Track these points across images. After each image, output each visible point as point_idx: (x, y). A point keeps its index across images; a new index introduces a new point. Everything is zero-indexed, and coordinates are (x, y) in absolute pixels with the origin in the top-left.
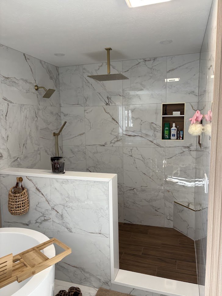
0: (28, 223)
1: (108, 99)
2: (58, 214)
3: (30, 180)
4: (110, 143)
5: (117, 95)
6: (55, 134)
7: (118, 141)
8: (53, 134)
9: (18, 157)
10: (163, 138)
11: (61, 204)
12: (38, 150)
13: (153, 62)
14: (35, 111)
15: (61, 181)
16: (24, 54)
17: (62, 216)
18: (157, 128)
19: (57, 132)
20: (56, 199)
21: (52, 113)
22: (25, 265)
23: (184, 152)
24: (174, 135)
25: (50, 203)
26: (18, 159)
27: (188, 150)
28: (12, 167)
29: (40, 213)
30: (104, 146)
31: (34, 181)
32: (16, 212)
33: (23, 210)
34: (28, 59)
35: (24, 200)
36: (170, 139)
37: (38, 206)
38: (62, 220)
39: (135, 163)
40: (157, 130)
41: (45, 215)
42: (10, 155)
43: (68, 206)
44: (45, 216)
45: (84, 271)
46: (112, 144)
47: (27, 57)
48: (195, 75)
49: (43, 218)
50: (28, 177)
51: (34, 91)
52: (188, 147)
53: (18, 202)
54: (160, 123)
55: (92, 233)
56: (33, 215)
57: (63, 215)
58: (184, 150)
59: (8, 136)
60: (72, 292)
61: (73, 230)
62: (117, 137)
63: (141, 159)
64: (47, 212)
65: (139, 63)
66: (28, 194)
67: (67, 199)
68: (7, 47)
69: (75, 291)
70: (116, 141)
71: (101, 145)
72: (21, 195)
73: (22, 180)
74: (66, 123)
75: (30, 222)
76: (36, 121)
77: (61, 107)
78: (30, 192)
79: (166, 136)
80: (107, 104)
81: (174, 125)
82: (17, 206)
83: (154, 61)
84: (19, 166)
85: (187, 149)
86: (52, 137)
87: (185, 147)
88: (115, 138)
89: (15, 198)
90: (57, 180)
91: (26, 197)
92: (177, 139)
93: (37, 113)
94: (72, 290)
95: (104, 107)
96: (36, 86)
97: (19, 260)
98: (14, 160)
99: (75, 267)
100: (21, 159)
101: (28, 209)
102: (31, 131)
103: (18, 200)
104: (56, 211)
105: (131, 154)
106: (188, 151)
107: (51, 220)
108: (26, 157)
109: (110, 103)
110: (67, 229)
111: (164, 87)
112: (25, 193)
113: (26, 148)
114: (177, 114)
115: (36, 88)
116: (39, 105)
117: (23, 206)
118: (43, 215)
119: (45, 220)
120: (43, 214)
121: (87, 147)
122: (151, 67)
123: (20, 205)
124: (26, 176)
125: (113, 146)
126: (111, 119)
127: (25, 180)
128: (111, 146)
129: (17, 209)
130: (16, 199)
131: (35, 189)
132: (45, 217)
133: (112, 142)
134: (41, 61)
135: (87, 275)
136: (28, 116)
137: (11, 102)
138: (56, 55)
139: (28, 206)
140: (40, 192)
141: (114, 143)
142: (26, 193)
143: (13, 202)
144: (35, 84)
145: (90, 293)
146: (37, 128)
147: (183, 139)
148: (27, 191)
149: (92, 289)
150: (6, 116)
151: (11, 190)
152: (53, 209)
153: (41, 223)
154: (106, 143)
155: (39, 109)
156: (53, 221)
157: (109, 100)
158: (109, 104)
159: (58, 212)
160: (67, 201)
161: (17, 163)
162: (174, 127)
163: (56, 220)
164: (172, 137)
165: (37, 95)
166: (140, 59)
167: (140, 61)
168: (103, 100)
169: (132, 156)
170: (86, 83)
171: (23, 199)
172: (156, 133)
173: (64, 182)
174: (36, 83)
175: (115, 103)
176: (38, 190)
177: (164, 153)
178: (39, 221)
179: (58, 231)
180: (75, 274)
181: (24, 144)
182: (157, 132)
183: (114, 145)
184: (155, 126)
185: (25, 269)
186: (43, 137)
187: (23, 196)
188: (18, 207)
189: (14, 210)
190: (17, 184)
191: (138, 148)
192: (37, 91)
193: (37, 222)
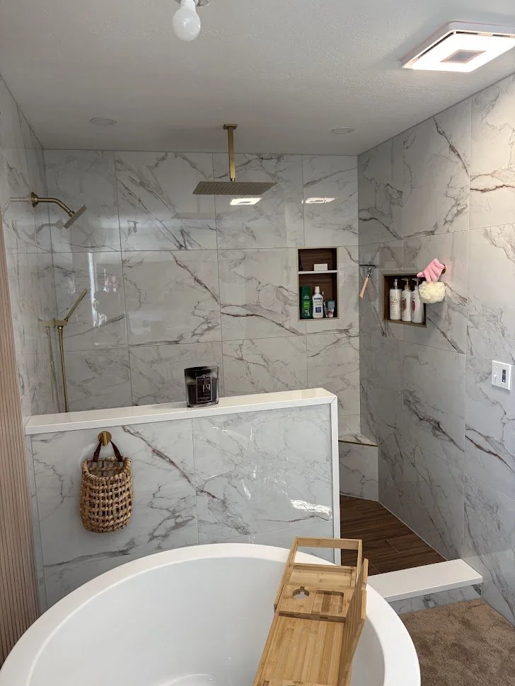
0: (124, 549)
1: (183, 235)
2: (215, 500)
3: (136, 434)
4: (192, 334)
5: (205, 228)
6: (56, 323)
7: (209, 329)
10: (302, 317)
11: (221, 476)
13: (277, 163)
15: (221, 420)
17: (224, 502)
18: (290, 298)
20: (209, 465)
23: (339, 340)
24: (318, 310)
25: (192, 478)
27: (346, 336)
29: (164, 511)
30: (176, 342)
31: (146, 435)
32: (118, 521)
36: (311, 317)
37: (157, 495)
38: (224, 511)
39: (249, 374)
40: (290, 302)
41: (179, 512)
43: (240, 476)
44: (177, 514)
46: (196, 338)
48: (351, 195)
49: (171, 523)
50: (128, 428)
52: (346, 331)
54: (294, 286)
55: (294, 521)
56: (143, 523)
57: (226, 499)
58: (339, 336)
62: (207, 320)
63: (262, 363)
64: (183, 505)
65: (249, 161)
67: (238, 460)
70: (206, 330)
71: (170, 343)
73: (109, 438)
74: (87, 291)
75: (131, 543)
79: (306, 311)
80: (181, 246)
81: (317, 289)
83: (279, 161)
85: (344, 335)
87: (341, 331)
88: (203, 323)
90: (211, 419)
92: (324, 317)
95: (174, 253)
103: (120, 490)
104: (209, 493)
105: (240, 355)
106: (345, 339)
107: (195, 520)
109: (187, 243)
110: (237, 528)
111: (300, 214)
114: (321, 268)
118: (174, 515)
119: (178, 526)
120: (174, 512)
121: (131, 349)
122: (273, 173)
124: (123, 427)
125: (198, 342)
126: (192, 280)
127: (118, 436)
128: (195, 341)
130: (116, 488)
131: (151, 453)
132: (178, 517)
133: (196, 332)
140: (164, 457)
141: (202, 334)
147: (335, 315)
152: (202, 491)
153: (165, 536)
154: (181, 337)
156: (200, 521)
157: (186, 237)
158: (186, 247)
159: (214, 497)
160: (236, 465)
162: (317, 295)
163: (209, 517)
164: (315, 315)
166: (251, 154)
167: (251, 157)
168: (172, 238)
169: (242, 360)
170: (124, 195)
172: (287, 306)
173: (230, 422)
175: (200, 246)
176: (159, 454)
177: (305, 345)
178: (160, 532)
182: (291, 305)
183: (202, 339)
184: (285, 293)
189: (113, 519)
190: (98, 449)
191: (254, 341)
193: (153, 538)
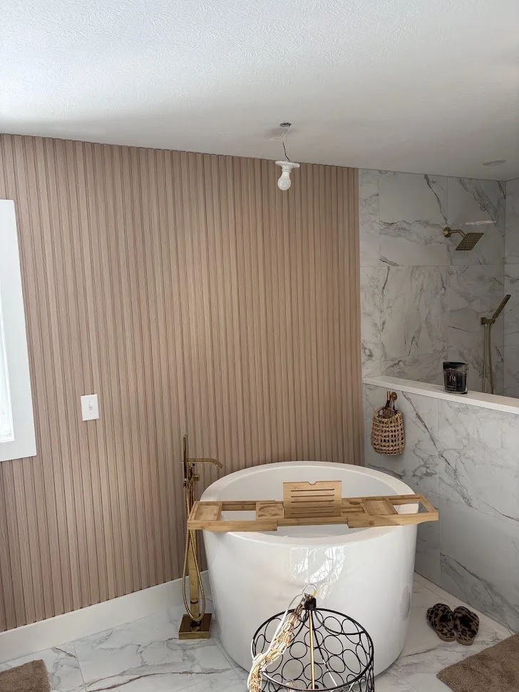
0: (401, 474)
2: (450, 467)
3: (408, 399)
6: (483, 321)
8: (480, 320)
9: (399, 359)
11: (454, 450)
12: (443, 351)
14: (442, 277)
15: (457, 406)
16: (426, 177)
17: (455, 471)
19: (489, 316)
20: (447, 438)
21: (481, 278)
22: (364, 511)
25: (437, 443)
26: (401, 364)
28: (388, 375)
29: (421, 460)
31: (414, 402)
32: (381, 448)
33: (392, 448)
34: (434, 182)
35: (395, 431)
37: (418, 446)
38: (455, 479)
41: (429, 464)
42: (385, 355)
43: (467, 455)
44: (428, 466)
45: (491, 589)
47: (431, 180)
49: (424, 470)
50: (405, 394)
51: (442, 238)
53: (385, 432)
55: (509, 517)
56: (410, 462)
57: (457, 469)
59: (384, 323)
60: (460, 613)
61: (474, 503)
64: (431, 460)
66: (403, 423)
67: (465, 442)
68: (395, 173)
69: (464, 613)
72: (391, 422)
73: (396, 398)
74: (508, 297)
75: (404, 472)
76: (443, 295)
77: (506, 263)
78: (408, 421)
82: (383, 439)
84: (402, 375)
86: (478, 327)
89: (381, 424)
91: (399, 428)
93: (444, 280)
94: (460, 611)
96: (448, 229)
97: (359, 504)
98: (392, 363)
99: (475, 576)
100: (407, 363)
101: (403, 449)
102: (429, 313)
103: (385, 429)
104: (446, 460)
107: (437, 476)
108: (415, 362)
110: (464, 498)
112: (397, 419)
113: (417, 344)
115: (446, 233)
116: (452, 264)
117: (392, 441)
118: (425, 465)
119: (427, 474)
120: (425, 463)
123: (387, 439)
124: (403, 392)
127: (400, 397)
129: (383, 444)
130: (383, 427)
131: (414, 415)
132: (428, 468)
134: (461, 180)
135: (497, 600)
136: (425, 286)
137: (395, 265)
138: (486, 164)
139: (402, 443)
140: (422, 421)
142: (399, 419)
143: (378, 431)
144: (445, 226)
145: (496, 633)
146: (443, 308)
148: (402, 417)
149: (506, 629)
150: (383, 288)
151: (379, 412)
152: (442, 456)
153: (421, 478)
155: (451, 273)
156: (440, 478)
159: (449, 464)
160: (464, 446)
161: (397, 369)
163: (445, 478)
165: (448, 246)
171: (393, 429)
173: (461, 410)
174: (446, 223)
176: (419, 417)
178: (418, 473)
179: (448, 500)
180: (475, 590)
181: (414, 337)
185: (362, 515)
186: (457, 327)
187: (393, 424)
188: (385, 441)
189: (378, 445)
190: (388, 402)
192: (448, 239)
193: (414, 475)
